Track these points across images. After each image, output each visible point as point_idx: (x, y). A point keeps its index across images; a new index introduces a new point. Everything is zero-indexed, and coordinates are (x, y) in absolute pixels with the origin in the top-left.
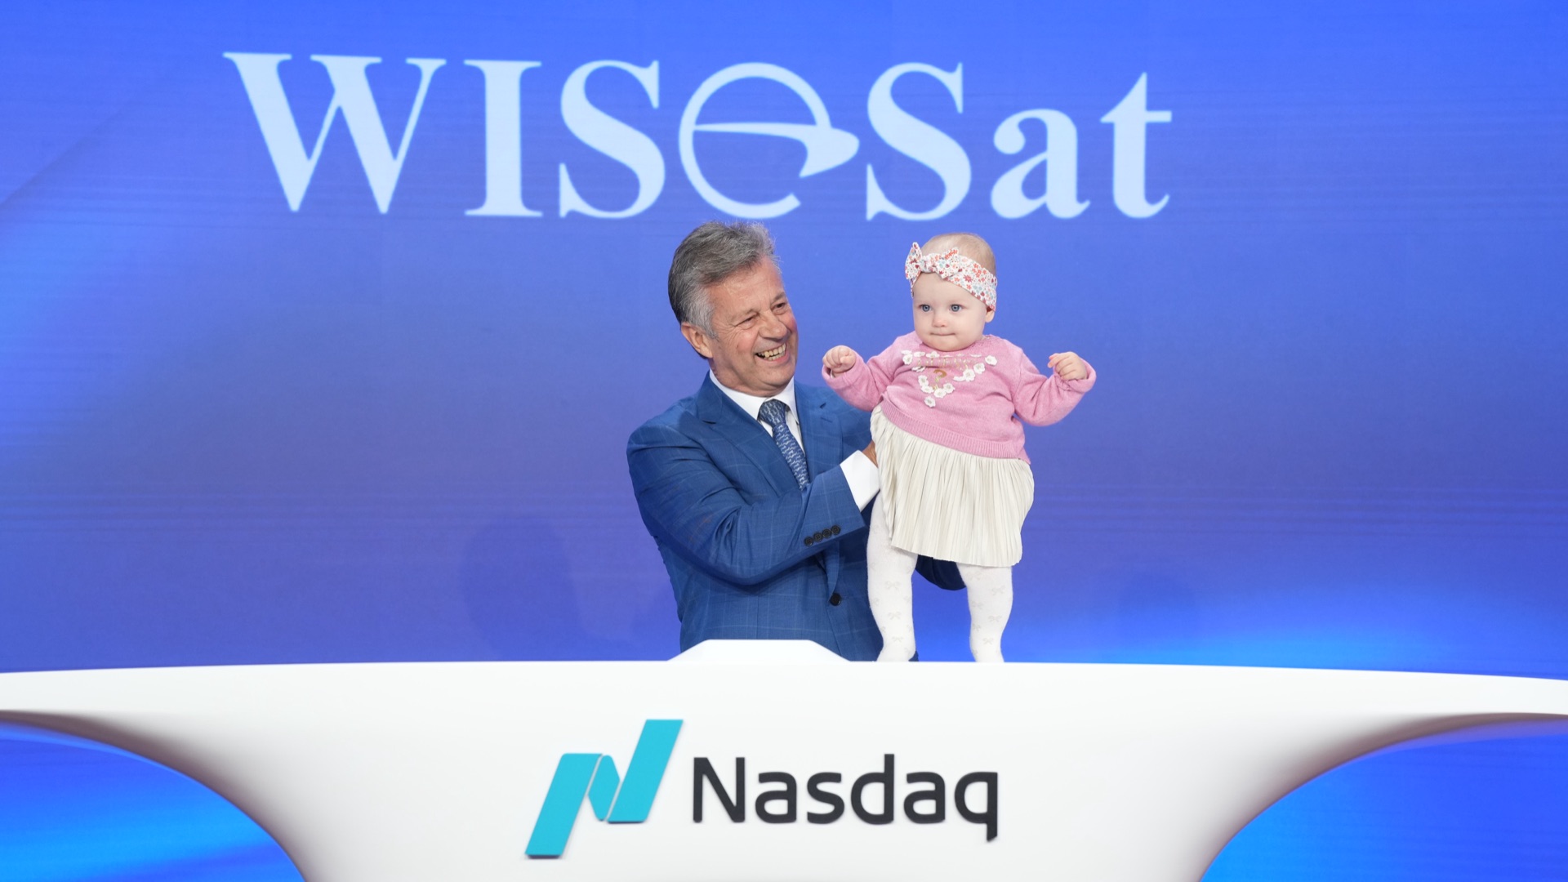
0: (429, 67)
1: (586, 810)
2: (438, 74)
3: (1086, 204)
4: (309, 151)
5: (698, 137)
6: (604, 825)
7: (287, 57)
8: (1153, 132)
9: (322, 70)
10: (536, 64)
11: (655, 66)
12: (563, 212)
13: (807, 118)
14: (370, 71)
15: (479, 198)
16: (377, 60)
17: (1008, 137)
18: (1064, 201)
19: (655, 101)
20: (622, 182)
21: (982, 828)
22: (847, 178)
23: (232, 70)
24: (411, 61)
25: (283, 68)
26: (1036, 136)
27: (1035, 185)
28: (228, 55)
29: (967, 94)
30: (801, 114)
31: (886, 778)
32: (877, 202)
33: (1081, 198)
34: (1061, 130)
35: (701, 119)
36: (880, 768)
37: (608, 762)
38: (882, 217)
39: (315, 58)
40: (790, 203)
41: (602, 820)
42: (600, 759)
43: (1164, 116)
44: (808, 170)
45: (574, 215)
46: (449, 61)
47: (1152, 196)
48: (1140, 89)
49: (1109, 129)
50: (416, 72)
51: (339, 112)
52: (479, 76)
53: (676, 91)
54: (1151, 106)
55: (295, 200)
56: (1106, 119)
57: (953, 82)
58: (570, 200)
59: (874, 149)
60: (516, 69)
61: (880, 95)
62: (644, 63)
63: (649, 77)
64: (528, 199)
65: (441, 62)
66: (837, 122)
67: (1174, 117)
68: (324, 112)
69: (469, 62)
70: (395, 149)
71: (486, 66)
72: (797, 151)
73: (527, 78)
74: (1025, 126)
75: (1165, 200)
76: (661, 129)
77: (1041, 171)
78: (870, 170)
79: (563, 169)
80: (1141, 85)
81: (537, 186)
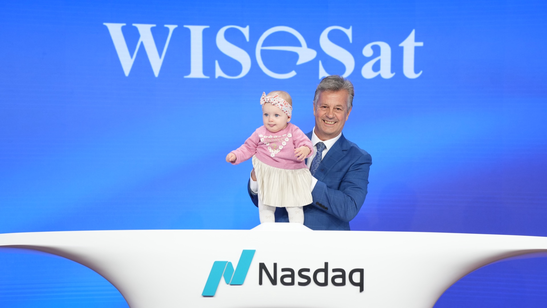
0: (172, 28)
1: (223, 281)
2: (175, 30)
3: (394, 74)
4: (132, 56)
5: (262, 52)
6: (229, 286)
7: (124, 24)
8: (417, 49)
9: (136, 29)
10: (208, 27)
11: (248, 27)
12: (217, 76)
13: (299, 44)
14: (152, 29)
15: (189, 72)
16: (154, 25)
17: (368, 51)
18: (386, 73)
19: (248, 39)
20: (236, 66)
21: (358, 288)
22: (312, 65)
23: (106, 29)
24: (166, 26)
25: (123, 28)
26: (377, 51)
27: (376, 67)
28: (105, 24)
30: (297, 43)
31: (325, 270)
32: (322, 73)
33: (392, 72)
34: (385, 49)
35: (264, 45)
36: (323, 267)
37: (230, 264)
39: (134, 25)
40: (293, 74)
41: (228, 284)
42: (227, 263)
43: (421, 44)
44: (299, 63)
45: (220, 78)
46: (179, 26)
47: (416, 71)
48: (412, 35)
49: (402, 48)
50: (167, 30)
51: (142, 44)
52: (188, 31)
53: (255, 36)
54: (417, 40)
55: (127, 73)
56: (401, 45)
57: (349, 32)
58: (219, 73)
59: (322, 55)
60: (202, 28)
61: (324, 36)
62: (244, 26)
63: (246, 31)
64: (205, 73)
65: (176, 26)
66: (309, 46)
67: (424, 44)
68: (137, 43)
69: (185, 26)
70: (160, 54)
71: (192, 28)
72: (295, 56)
73: (205, 32)
74: (374, 48)
75: (421, 72)
76: (250, 49)
77: (379, 63)
78: (320, 62)
79: (217, 62)
80: (413, 33)
81: (208, 68)
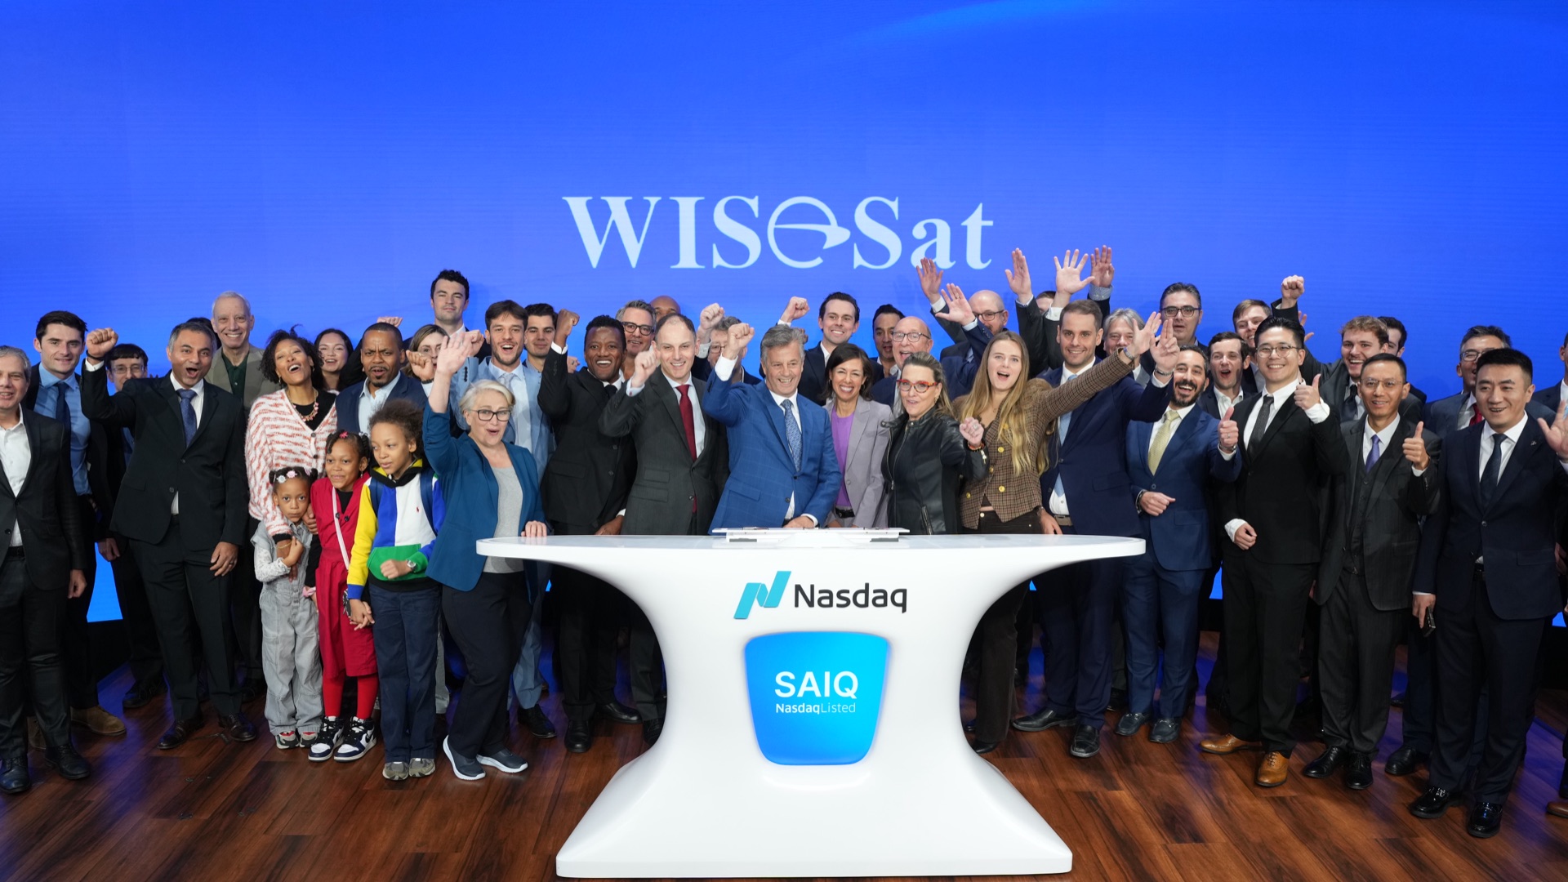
0: (653, 201)
2: (658, 204)
3: (954, 262)
4: (600, 241)
5: (776, 231)
7: (590, 198)
8: (984, 229)
9: (606, 204)
10: (702, 198)
11: (757, 198)
12: (715, 266)
13: (826, 221)
14: (628, 204)
15: (677, 261)
16: (630, 198)
17: (919, 231)
18: (943, 261)
19: (757, 215)
20: (741, 252)
22: (845, 249)
23: (566, 205)
24: (645, 198)
25: (589, 204)
26: (931, 231)
27: (932, 252)
28: (564, 198)
29: (900, 212)
30: (825, 221)
32: (858, 260)
33: (951, 260)
34: (943, 228)
35: (777, 223)
38: (860, 267)
39: (603, 198)
40: (818, 261)
41: (762, 606)
42: (760, 585)
43: (990, 223)
44: (827, 246)
45: (719, 267)
46: (663, 197)
47: (984, 260)
48: (979, 211)
49: (966, 227)
50: (648, 204)
51: (614, 222)
52: (676, 204)
53: (766, 211)
54: (984, 218)
55: (594, 264)
56: (964, 224)
57: (894, 205)
58: (718, 260)
59: (857, 235)
60: (694, 200)
61: (860, 210)
62: (752, 197)
63: (754, 203)
64: (698, 261)
65: (659, 198)
66: (840, 224)
67: (994, 223)
68: (607, 223)
69: (672, 198)
70: (639, 240)
71: (678, 199)
72: (822, 237)
73: (698, 205)
74: (927, 226)
75: (990, 261)
76: (759, 227)
77: (934, 247)
78: (855, 246)
79: (714, 246)
80: (979, 210)
81: (703, 255)
